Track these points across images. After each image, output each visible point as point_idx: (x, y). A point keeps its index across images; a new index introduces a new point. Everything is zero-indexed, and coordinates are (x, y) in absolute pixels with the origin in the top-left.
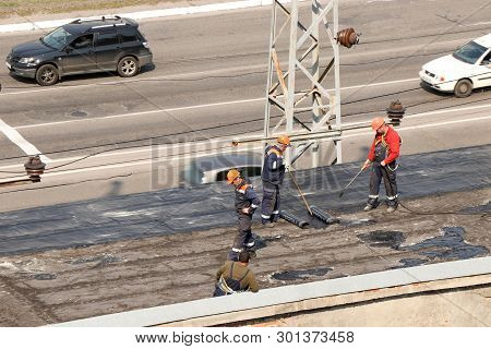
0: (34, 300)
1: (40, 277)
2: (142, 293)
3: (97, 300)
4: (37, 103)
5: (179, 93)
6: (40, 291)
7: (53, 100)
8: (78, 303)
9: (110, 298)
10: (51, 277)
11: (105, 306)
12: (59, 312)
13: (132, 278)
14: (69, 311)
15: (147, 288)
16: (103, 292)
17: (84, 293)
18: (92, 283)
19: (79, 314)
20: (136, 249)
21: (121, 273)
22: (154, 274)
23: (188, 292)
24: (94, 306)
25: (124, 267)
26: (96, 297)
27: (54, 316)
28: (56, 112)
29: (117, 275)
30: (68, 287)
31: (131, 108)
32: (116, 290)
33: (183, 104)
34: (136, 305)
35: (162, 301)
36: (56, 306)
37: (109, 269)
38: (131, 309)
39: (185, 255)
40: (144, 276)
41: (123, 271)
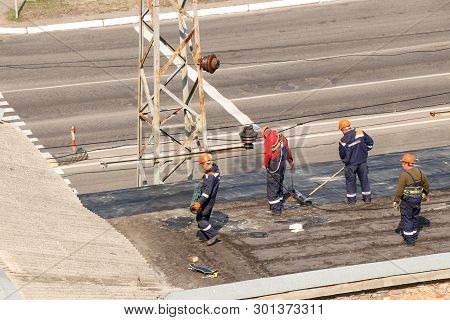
0: (248, 256)
1: (253, 235)
2: (345, 252)
3: (304, 257)
4: (250, 78)
5: (379, 67)
6: (254, 248)
7: (265, 75)
8: (288, 259)
9: (316, 256)
10: (264, 235)
11: (311, 262)
12: (270, 267)
13: (336, 237)
14: (279, 266)
15: (350, 247)
16: (310, 249)
17: (293, 250)
18: (300, 242)
19: (288, 270)
20: (339, 211)
21: (325, 233)
22: (358, 234)
23: (388, 252)
24: (302, 262)
25: (329, 228)
26: (303, 254)
27: (266, 270)
28: (268, 86)
29: (323, 234)
30: (278, 245)
31: (335, 82)
32: (322, 248)
33: (384, 78)
34: (339, 262)
35: (364, 259)
36: (269, 262)
37: (315, 229)
38: (336, 266)
39: (385, 218)
40: (347, 236)
41: (327, 231)
